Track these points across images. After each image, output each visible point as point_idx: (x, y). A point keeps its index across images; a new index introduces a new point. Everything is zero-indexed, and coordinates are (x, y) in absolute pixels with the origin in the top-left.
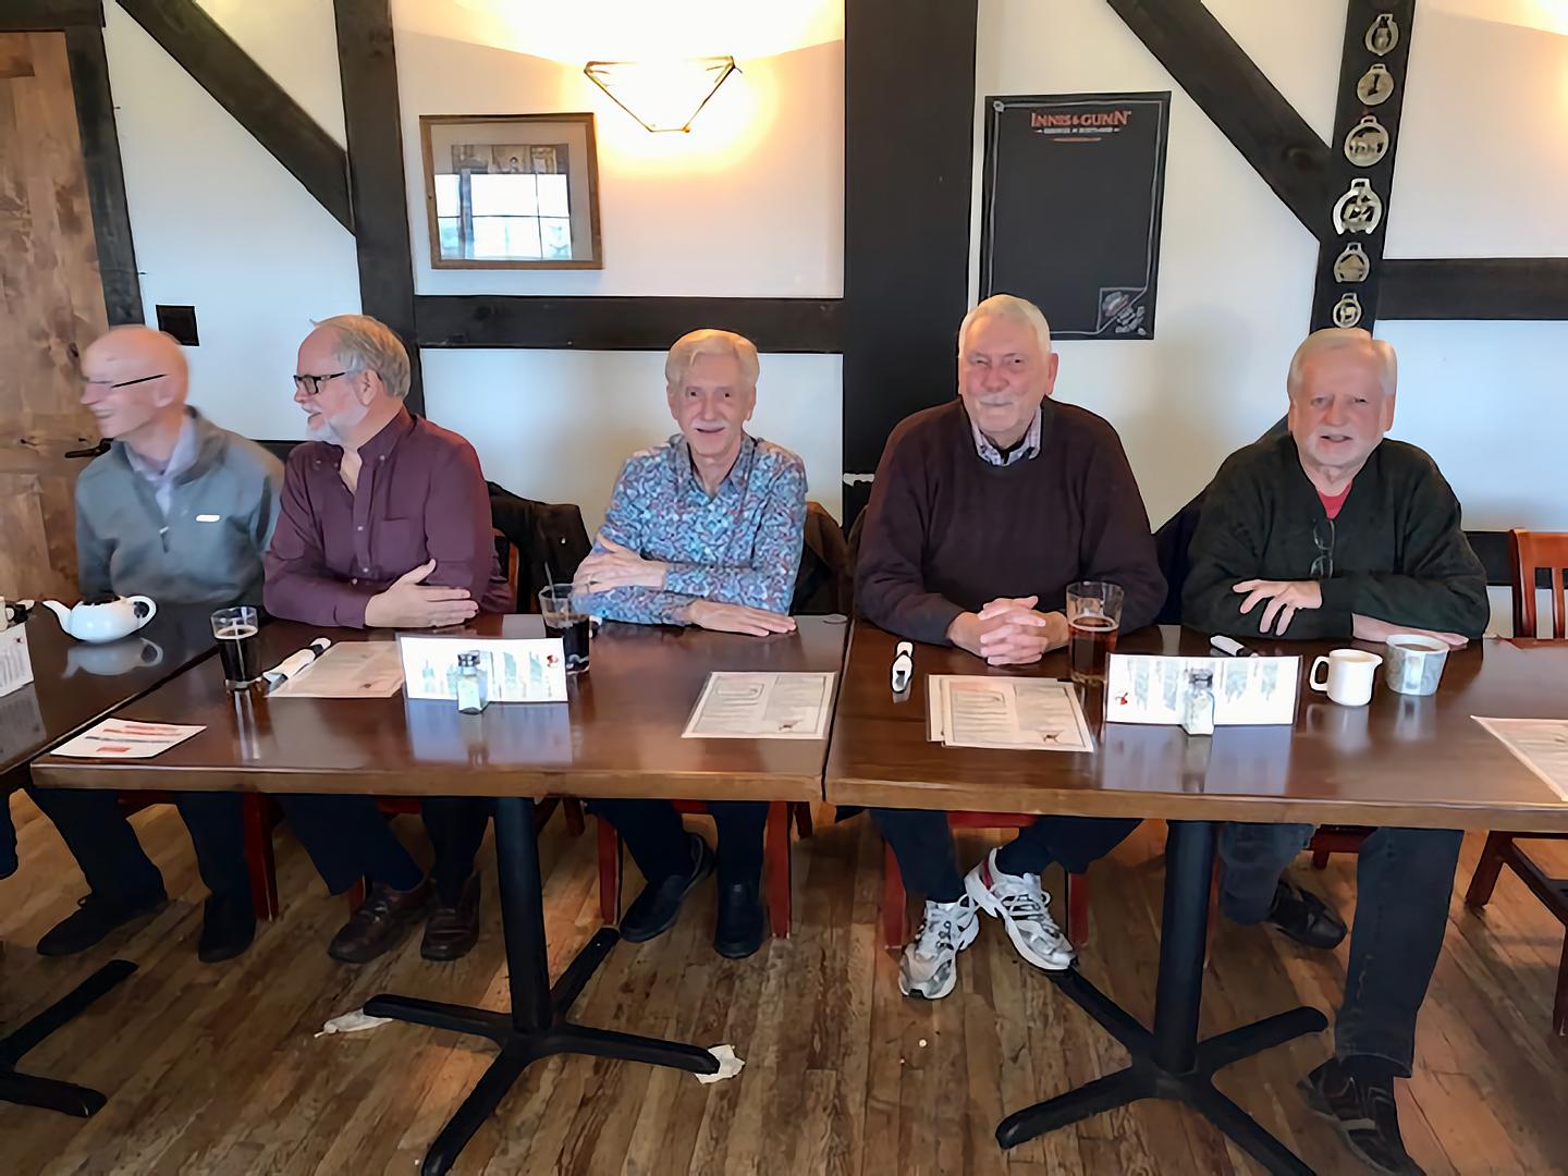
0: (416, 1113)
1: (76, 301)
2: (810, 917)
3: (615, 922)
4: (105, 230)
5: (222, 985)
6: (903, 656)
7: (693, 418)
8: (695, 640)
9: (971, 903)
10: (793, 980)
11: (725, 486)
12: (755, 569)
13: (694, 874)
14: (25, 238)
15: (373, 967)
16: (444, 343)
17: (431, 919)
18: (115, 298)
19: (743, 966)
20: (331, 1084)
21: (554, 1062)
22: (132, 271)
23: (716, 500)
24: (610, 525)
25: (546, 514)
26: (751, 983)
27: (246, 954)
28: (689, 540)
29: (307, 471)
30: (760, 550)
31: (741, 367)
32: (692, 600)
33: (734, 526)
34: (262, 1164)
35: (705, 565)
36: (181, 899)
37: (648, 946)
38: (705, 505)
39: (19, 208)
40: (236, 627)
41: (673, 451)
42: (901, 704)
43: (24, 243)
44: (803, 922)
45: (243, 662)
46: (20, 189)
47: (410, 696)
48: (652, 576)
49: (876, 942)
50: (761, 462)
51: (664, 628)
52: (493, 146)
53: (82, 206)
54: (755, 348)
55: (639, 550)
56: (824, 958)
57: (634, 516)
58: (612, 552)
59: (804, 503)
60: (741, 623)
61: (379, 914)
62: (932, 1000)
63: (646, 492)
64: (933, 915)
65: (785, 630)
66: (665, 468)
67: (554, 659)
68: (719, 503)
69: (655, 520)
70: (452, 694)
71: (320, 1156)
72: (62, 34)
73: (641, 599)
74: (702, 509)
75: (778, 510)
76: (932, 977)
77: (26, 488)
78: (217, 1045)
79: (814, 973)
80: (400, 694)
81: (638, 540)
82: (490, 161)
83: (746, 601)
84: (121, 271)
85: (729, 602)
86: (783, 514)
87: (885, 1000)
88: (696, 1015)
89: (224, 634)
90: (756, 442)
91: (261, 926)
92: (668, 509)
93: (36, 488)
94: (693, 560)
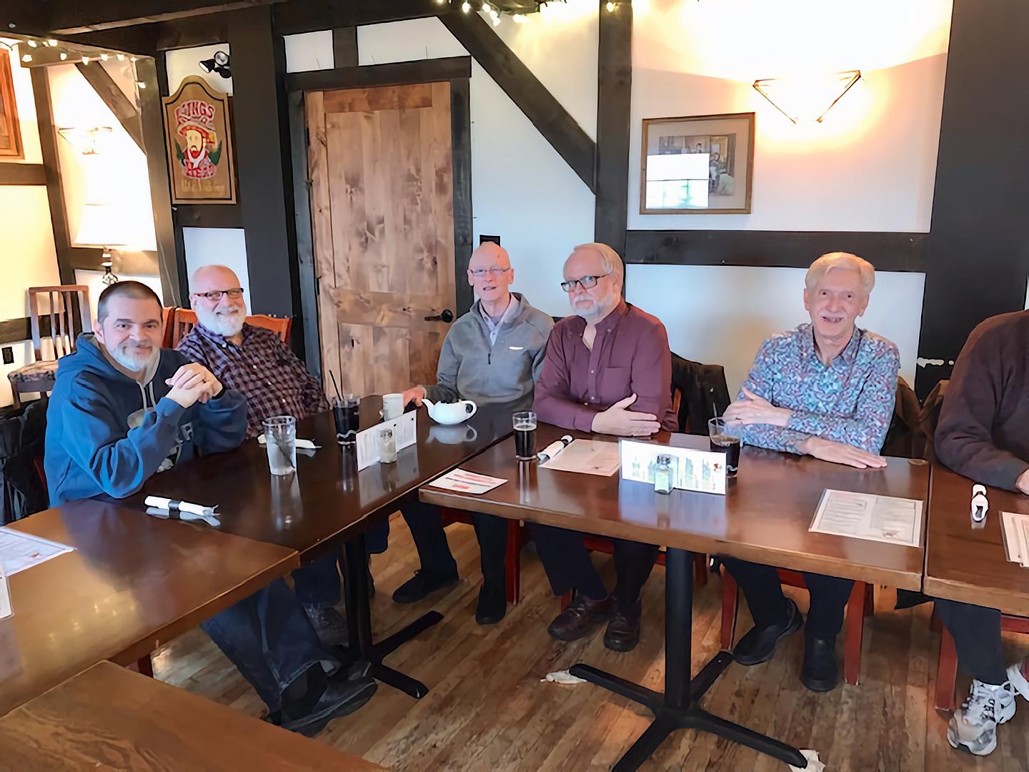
0: (601, 743)
1: (439, 233)
2: (874, 673)
3: (729, 648)
4: (459, 193)
5: (487, 638)
6: (979, 496)
7: (821, 310)
8: (810, 466)
9: (1012, 689)
10: (862, 717)
11: (837, 361)
12: (856, 420)
13: (787, 627)
14: (417, 197)
15: (574, 645)
16: (642, 261)
17: (611, 622)
18: (459, 231)
19: (822, 697)
20: (550, 713)
21: (689, 733)
22: (469, 215)
23: (830, 369)
24: (752, 380)
25: (701, 372)
26: (829, 710)
27: (501, 622)
28: (807, 396)
29: (564, 336)
30: (861, 407)
31: (862, 279)
32: (808, 436)
33: (842, 389)
34: (512, 752)
35: (818, 415)
36: (466, 580)
37: (753, 669)
38: (822, 372)
39: (416, 180)
40: (525, 423)
41: (800, 335)
42: (976, 530)
43: (416, 199)
44: (868, 676)
45: (527, 446)
46: (418, 171)
47: (623, 477)
48: (780, 418)
49: (927, 701)
50: (867, 346)
51: (787, 455)
52: (686, 137)
53: (448, 179)
54: (873, 268)
55: (770, 400)
56: (885, 706)
57: (769, 376)
58: (752, 400)
59: (896, 376)
60: (846, 458)
61: (579, 612)
62: (976, 755)
63: (779, 360)
64: (979, 692)
65: (878, 466)
66: (793, 346)
67: (719, 466)
68: (832, 371)
69: (784, 380)
70: (650, 480)
71: (545, 756)
72: (449, 83)
73: (771, 432)
74: (819, 375)
75: (878, 379)
76: (977, 740)
77: (402, 336)
78: (486, 673)
79: (877, 715)
80: (617, 475)
81: (770, 394)
82: (684, 145)
83: (849, 441)
84: (464, 217)
85: (838, 441)
86: (881, 382)
87: (936, 745)
88: (788, 725)
89: (518, 427)
90: (862, 332)
91: (509, 607)
92: (793, 373)
93: (408, 337)
94: (809, 410)
